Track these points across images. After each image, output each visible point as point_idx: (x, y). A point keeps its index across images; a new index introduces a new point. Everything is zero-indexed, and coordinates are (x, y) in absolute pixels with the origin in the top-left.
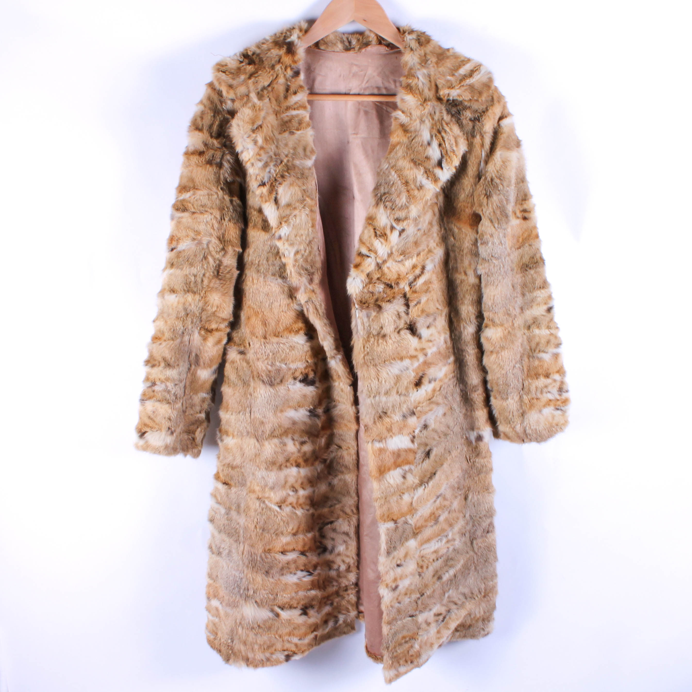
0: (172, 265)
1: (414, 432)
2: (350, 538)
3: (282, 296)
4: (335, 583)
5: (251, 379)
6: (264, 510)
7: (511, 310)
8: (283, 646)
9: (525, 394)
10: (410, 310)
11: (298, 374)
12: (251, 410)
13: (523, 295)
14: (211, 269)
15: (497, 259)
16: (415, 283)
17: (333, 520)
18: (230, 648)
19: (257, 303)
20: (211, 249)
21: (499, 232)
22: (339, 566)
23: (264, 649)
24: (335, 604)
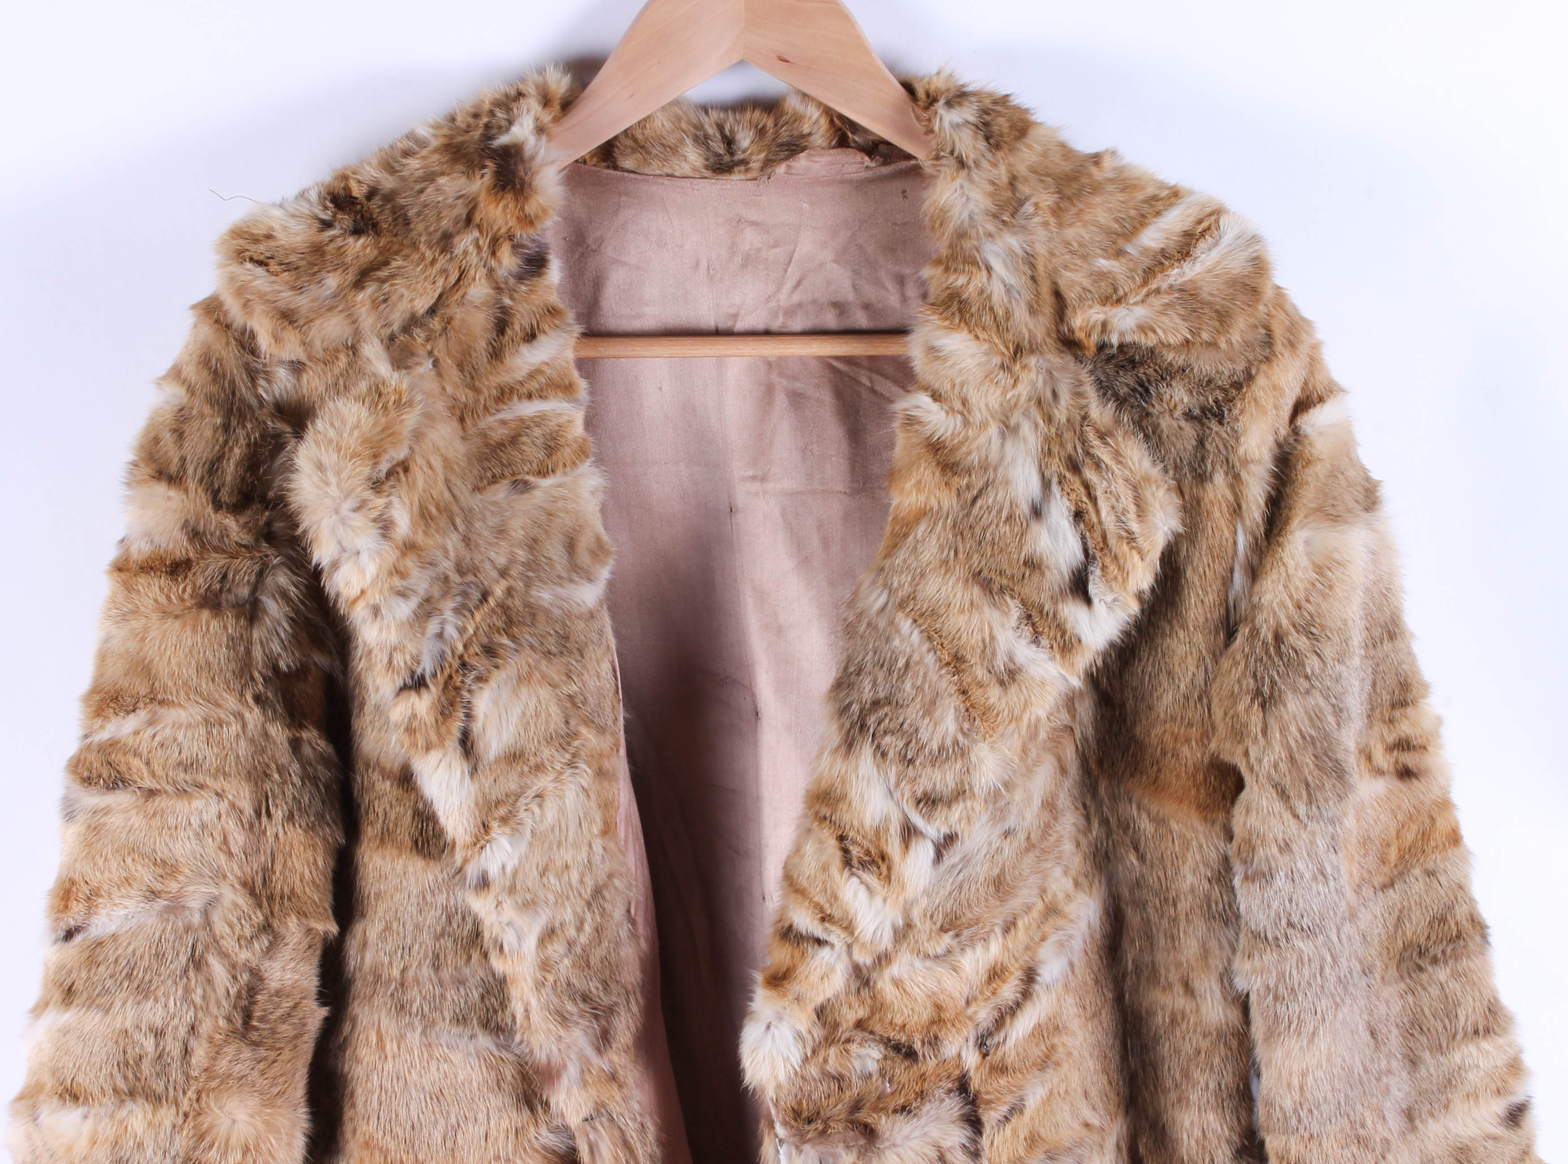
0: (69, 994)
3: (496, 1101)
7: (1369, 1123)
10: (985, 1141)
13: (1413, 1062)
14: (219, 1005)
15: (1309, 933)
16: (999, 1037)
19: (400, 1132)
20: (220, 926)
21: (1313, 834)
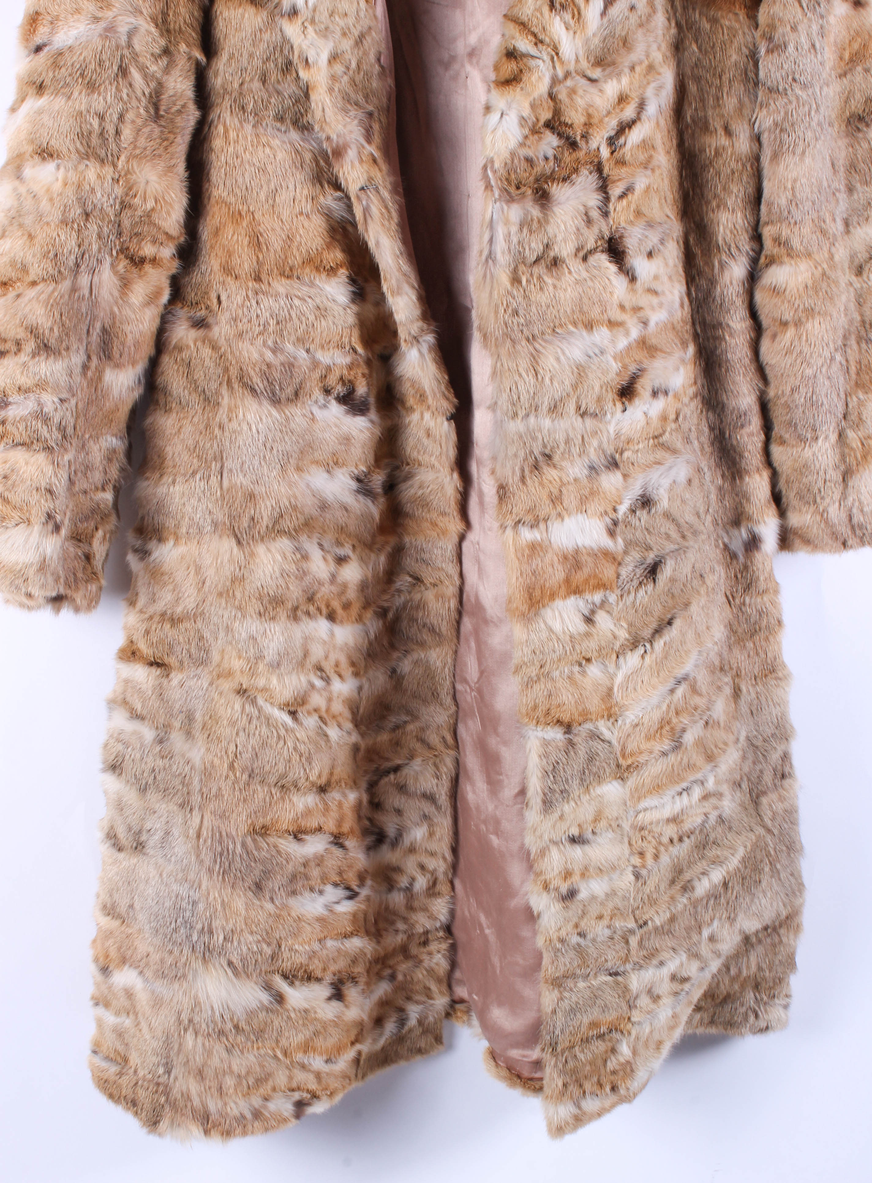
0: (41, 88)
1: (615, 510)
2: (438, 808)
3: (299, 176)
4: (401, 926)
5: (224, 391)
6: (254, 721)
7: (827, 221)
8: (290, 1078)
9: (851, 427)
10: (611, 206)
11: (332, 380)
12: (222, 467)
14: (139, 100)
15: (804, 87)
16: (621, 140)
17: (399, 762)
18: (161, 1088)
19: (238, 192)
20: (138, 46)
21: (810, 21)
22: (413, 879)
23: (249, 1088)
24: (400, 977)
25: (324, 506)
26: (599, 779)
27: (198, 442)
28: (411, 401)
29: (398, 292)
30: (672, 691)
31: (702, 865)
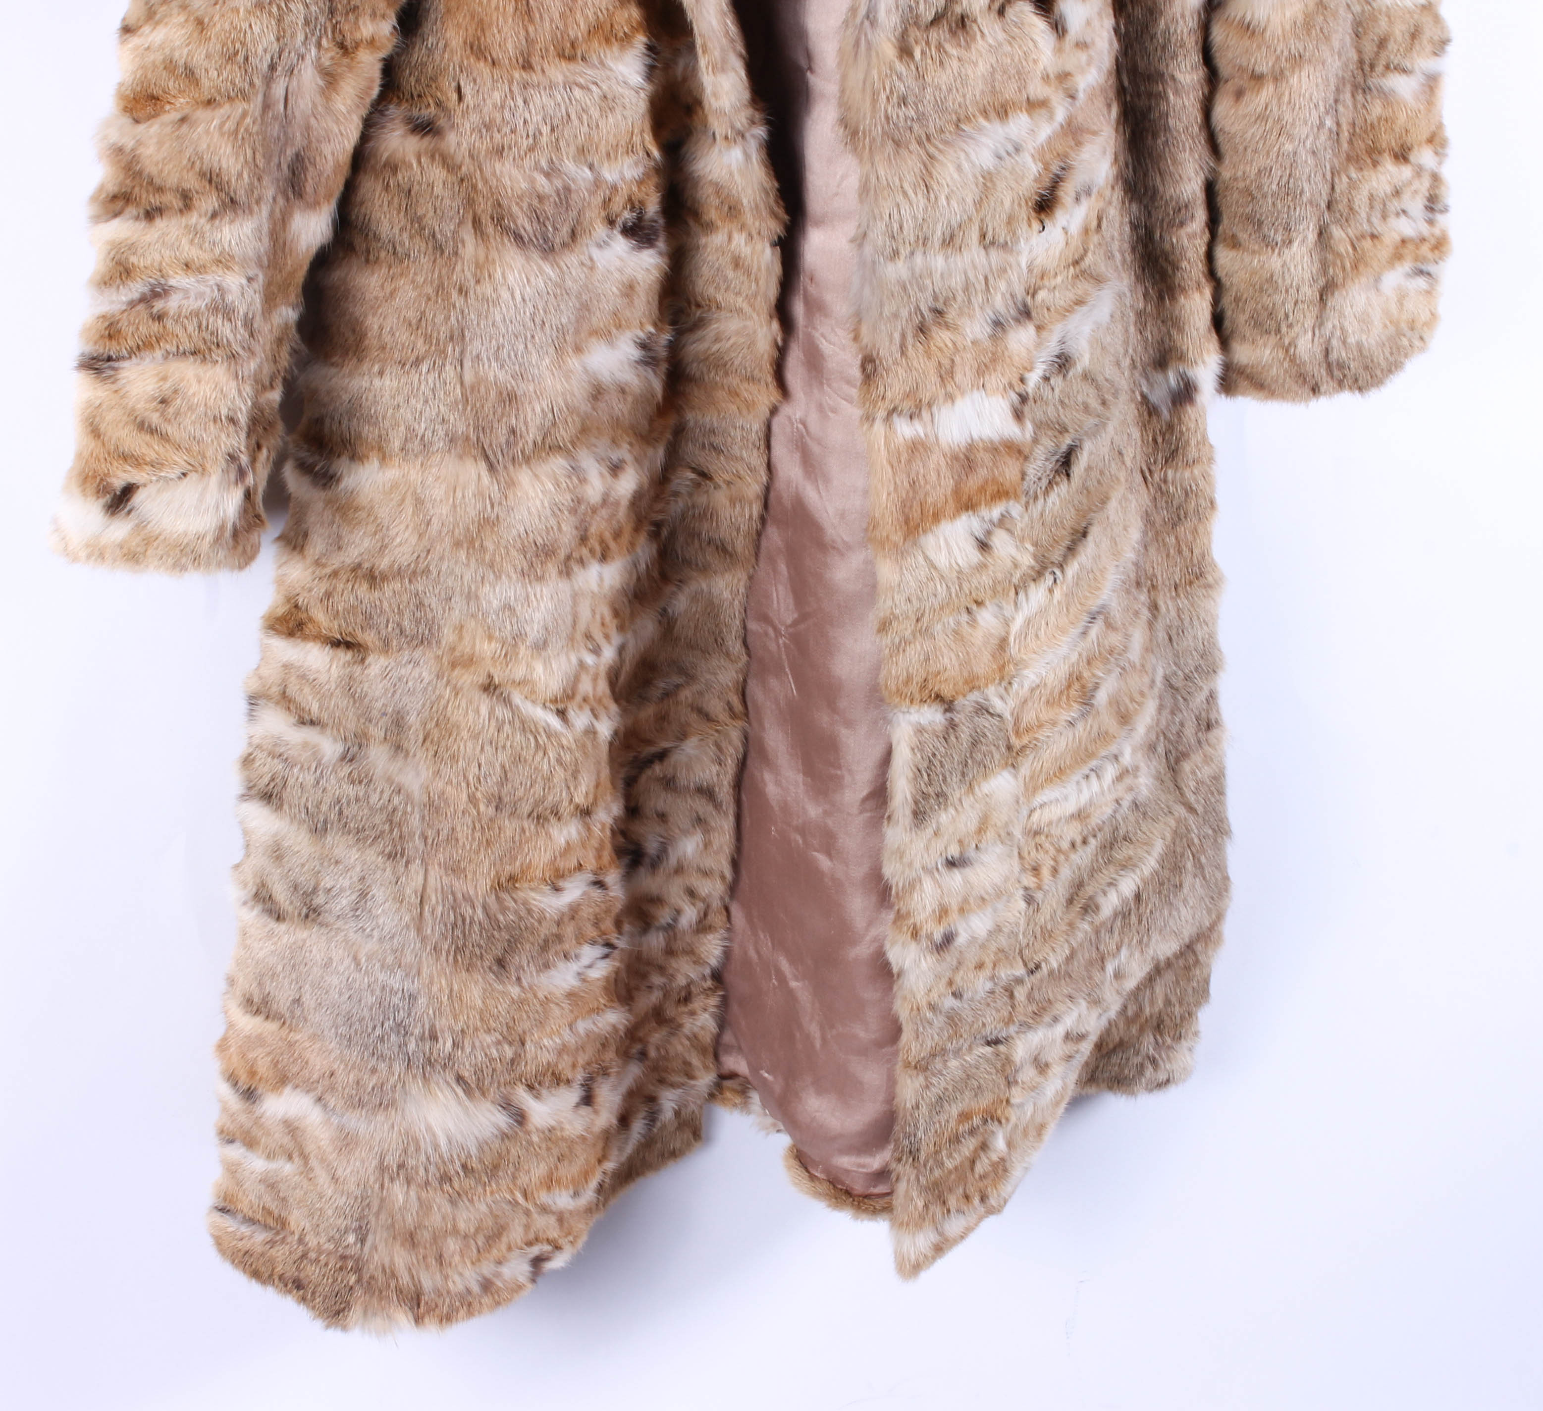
1: (1022, 380)
2: (717, 806)
4: (657, 980)
5: (468, 235)
6: (507, 727)
8: (527, 1227)
9: (1337, 222)
11: (618, 203)
12: (462, 353)
17: (665, 744)
18: (350, 1264)
22: (679, 912)
23: (479, 1251)
24: (652, 1053)
25: (597, 392)
26: (986, 770)
27: (423, 313)
28: (712, 214)
29: (719, 68)
30: (1084, 633)
31: (1109, 873)
